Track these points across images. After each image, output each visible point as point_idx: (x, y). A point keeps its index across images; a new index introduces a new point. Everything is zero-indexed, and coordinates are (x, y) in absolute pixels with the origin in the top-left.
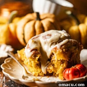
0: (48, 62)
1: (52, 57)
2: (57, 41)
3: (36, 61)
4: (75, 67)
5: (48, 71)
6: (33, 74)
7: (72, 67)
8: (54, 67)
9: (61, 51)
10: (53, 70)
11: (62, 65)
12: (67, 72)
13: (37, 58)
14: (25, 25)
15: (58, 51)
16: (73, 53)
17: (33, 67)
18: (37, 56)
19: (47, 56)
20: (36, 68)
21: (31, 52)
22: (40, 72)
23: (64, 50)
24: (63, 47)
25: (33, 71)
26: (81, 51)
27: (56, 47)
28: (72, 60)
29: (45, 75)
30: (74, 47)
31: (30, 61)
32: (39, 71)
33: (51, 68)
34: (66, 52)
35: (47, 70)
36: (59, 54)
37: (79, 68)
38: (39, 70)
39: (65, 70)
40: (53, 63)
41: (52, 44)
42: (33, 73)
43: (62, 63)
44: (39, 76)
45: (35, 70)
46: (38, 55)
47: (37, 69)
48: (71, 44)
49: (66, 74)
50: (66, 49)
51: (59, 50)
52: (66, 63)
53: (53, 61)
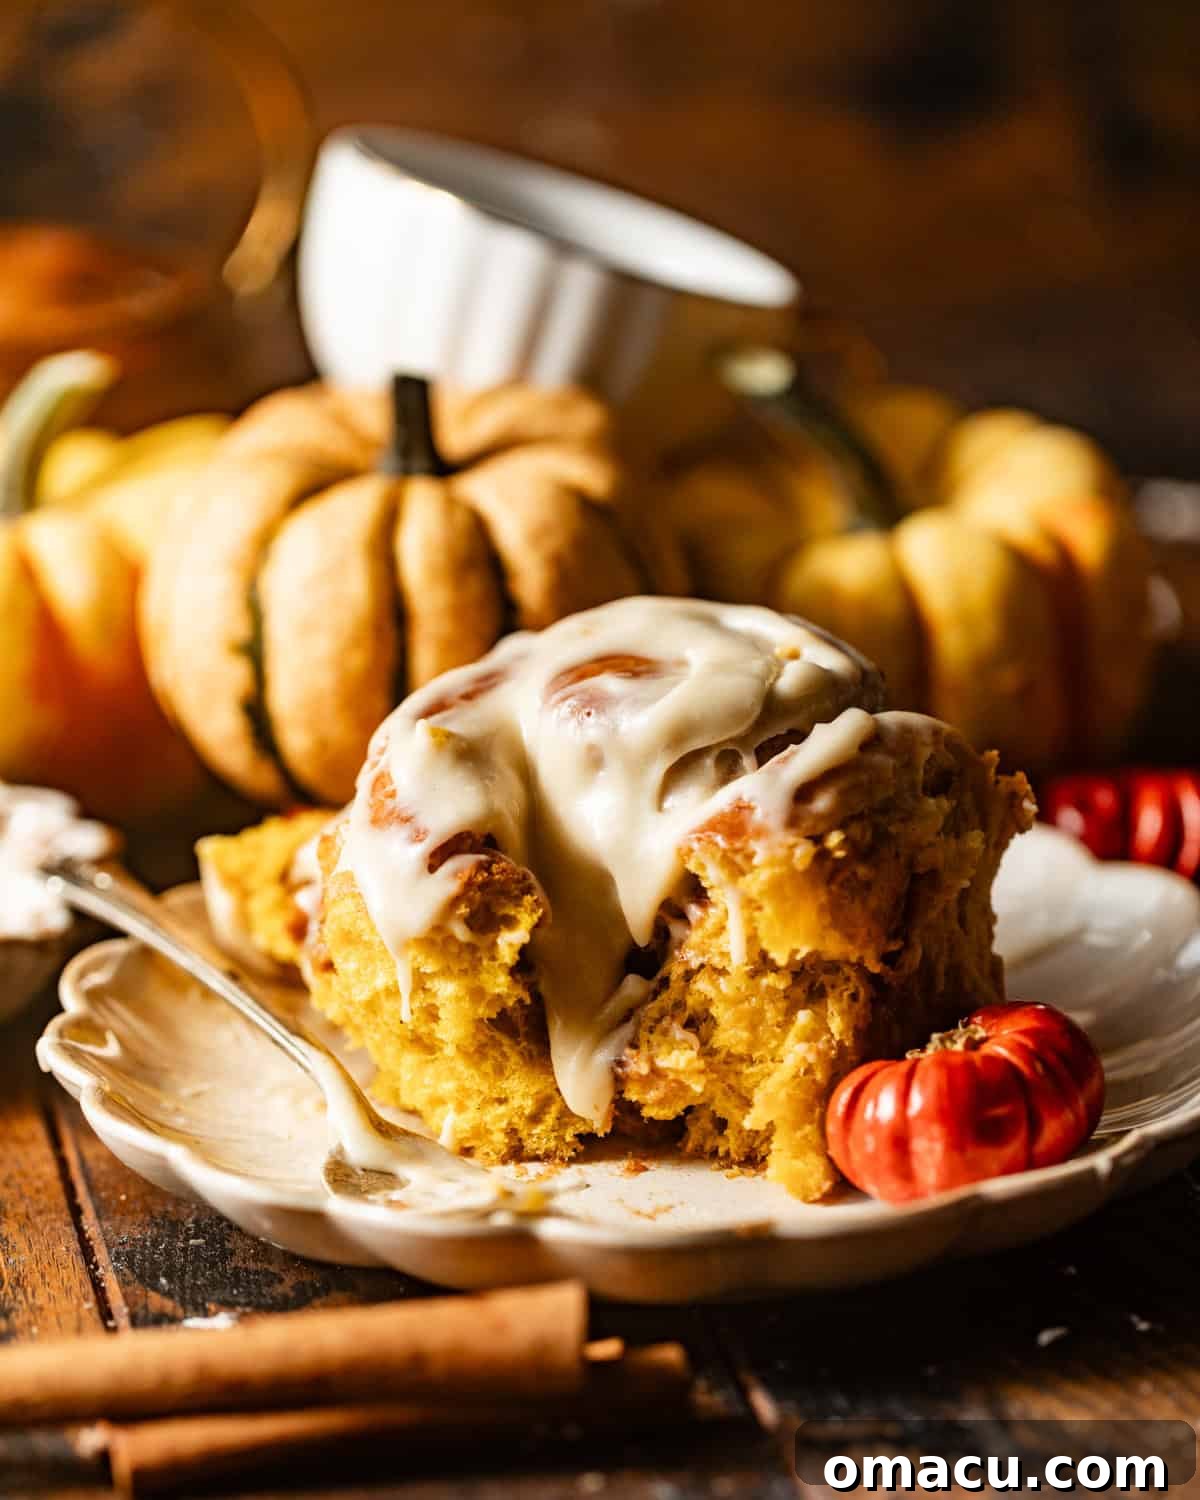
0: (633, 986)
1: (676, 930)
2: (742, 740)
3: (500, 984)
4: (973, 1045)
5: (632, 1095)
6: (445, 1140)
7: (935, 1037)
8: (707, 1051)
9: (803, 853)
10: (697, 1087)
11: (803, 1017)
12: (883, 1106)
13: (510, 942)
14: (264, 542)
15: (771, 863)
16: (932, 878)
17: (450, 1050)
18: (510, 922)
19: (618, 919)
20: (488, 1066)
21: (432, 868)
22: (529, 1106)
23: (834, 839)
24: (822, 803)
25: (438, 1101)
26: (1001, 846)
27: (741, 808)
28: (914, 958)
29: (590, 1147)
30: (937, 807)
31: (420, 982)
32: (515, 1102)
33: (679, 1057)
34: (862, 871)
35: (619, 1082)
36: (776, 888)
37: (1020, 1049)
38: (521, 1090)
39: (856, 1077)
40: (690, 1001)
41: (681, 770)
42: (448, 1126)
43: (799, 993)
44: (517, 1153)
45: (464, 1092)
46: (517, 901)
47: (500, 1071)
48: (909, 766)
49: (875, 1124)
50: (855, 830)
51: (784, 838)
52: (854, 997)
53: (689, 975)
